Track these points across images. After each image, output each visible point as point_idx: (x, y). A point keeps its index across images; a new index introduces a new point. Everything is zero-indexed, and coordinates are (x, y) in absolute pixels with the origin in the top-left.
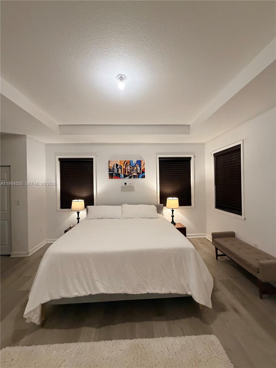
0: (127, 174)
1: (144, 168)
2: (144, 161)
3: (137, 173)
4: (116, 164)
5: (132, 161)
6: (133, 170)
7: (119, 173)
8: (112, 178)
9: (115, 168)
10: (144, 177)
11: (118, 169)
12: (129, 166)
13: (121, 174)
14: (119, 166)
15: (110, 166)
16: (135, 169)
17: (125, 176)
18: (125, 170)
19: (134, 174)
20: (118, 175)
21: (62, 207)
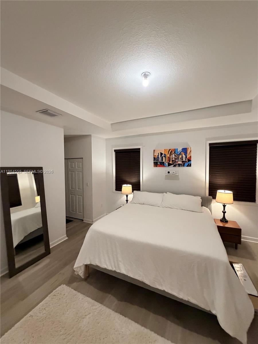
0: (171, 162)
1: (191, 156)
2: (191, 148)
3: (183, 162)
4: (161, 153)
5: (177, 149)
6: (178, 159)
7: (163, 161)
8: (157, 166)
9: (160, 157)
10: (190, 166)
11: (162, 157)
12: (173, 154)
13: (165, 163)
14: (163, 154)
15: (155, 155)
16: (180, 157)
17: (169, 165)
18: (169, 158)
19: (179, 163)
20: (162, 164)
21: (117, 189)
